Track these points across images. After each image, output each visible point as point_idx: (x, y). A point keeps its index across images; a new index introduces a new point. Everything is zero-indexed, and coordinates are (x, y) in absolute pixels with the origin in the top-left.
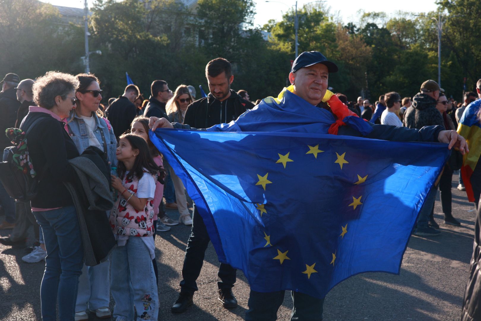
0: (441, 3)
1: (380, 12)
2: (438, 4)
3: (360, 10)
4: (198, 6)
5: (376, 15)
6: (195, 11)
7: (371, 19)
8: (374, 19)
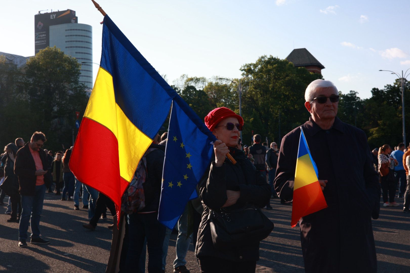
0: (244, 70)
1: (201, 77)
2: (242, 70)
3: (184, 75)
4: (27, 66)
5: (197, 80)
6: (24, 71)
7: (193, 83)
8: (196, 83)
